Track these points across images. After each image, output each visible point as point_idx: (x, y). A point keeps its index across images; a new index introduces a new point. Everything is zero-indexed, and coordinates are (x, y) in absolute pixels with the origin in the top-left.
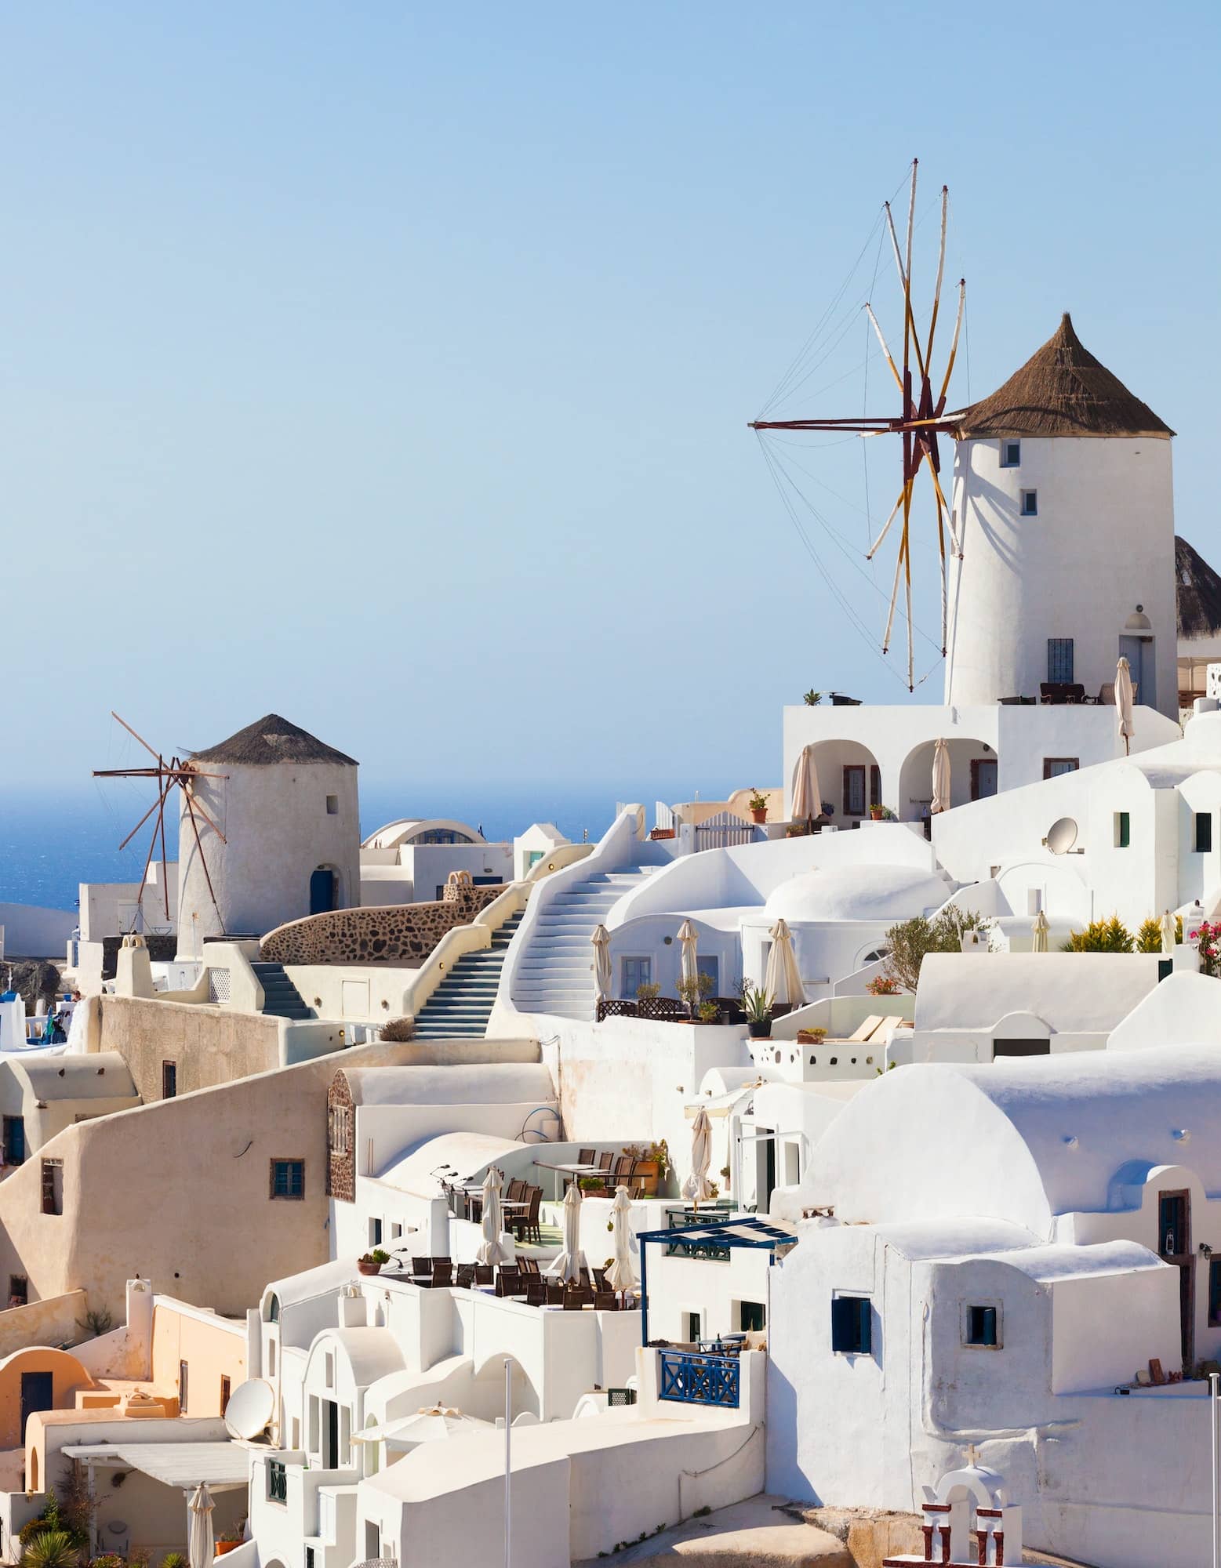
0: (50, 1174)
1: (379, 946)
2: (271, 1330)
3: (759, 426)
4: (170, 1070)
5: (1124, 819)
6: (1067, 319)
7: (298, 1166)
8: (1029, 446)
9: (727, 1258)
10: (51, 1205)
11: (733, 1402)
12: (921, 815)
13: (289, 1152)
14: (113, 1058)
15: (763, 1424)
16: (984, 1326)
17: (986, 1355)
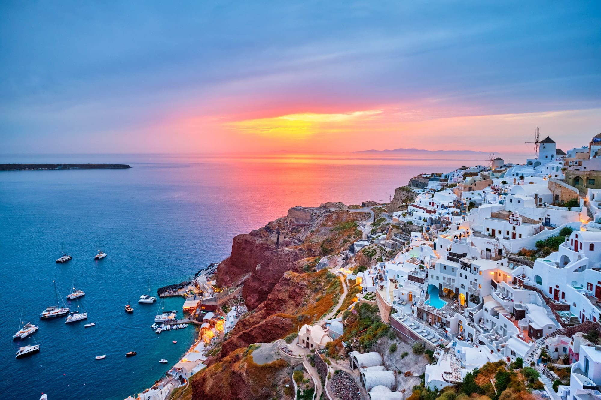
0: (475, 184)
1: (500, 172)
3: (525, 143)
4: (485, 178)
5: (547, 168)
6: (548, 136)
8: (545, 144)
10: (475, 186)
13: (489, 184)
14: (482, 178)
15: (505, 206)
16: (519, 202)
17: (519, 204)
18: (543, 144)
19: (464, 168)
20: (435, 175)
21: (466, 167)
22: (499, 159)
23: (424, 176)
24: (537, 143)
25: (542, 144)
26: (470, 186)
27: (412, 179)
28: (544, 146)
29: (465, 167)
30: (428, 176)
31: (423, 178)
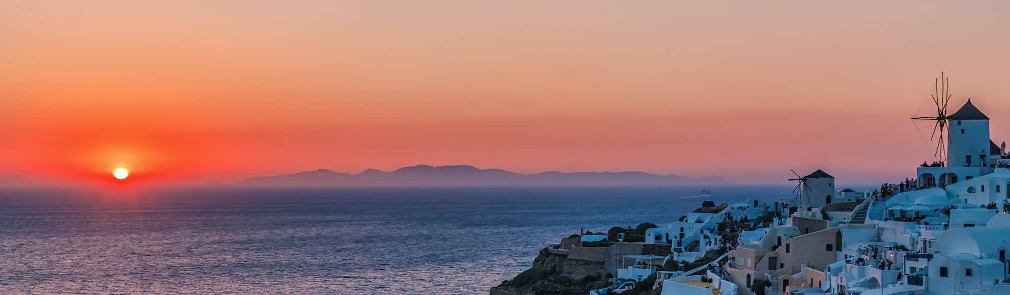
0: (788, 246)
1: (842, 209)
2: (829, 273)
3: (912, 118)
4: (807, 229)
5: (983, 187)
6: (969, 99)
7: (831, 245)
8: (962, 121)
9: (918, 260)
10: (788, 251)
11: (922, 285)
12: (943, 186)
13: (830, 243)
14: (796, 227)
15: (927, 289)
16: (969, 272)
17: (969, 277)
18: (960, 123)
19: (708, 206)
20: (623, 234)
21: (717, 204)
22: (819, 174)
23: (584, 239)
24: (941, 118)
25: (956, 122)
26: (772, 254)
27: (546, 249)
28: (961, 127)
29: (711, 204)
30: (598, 238)
31: (586, 244)
